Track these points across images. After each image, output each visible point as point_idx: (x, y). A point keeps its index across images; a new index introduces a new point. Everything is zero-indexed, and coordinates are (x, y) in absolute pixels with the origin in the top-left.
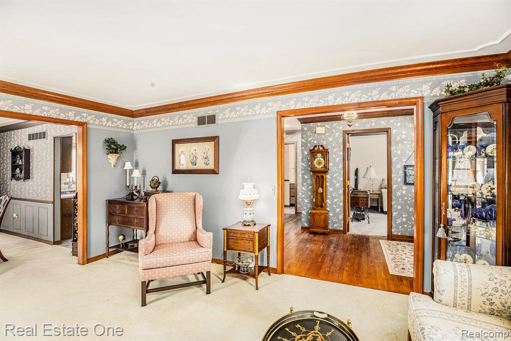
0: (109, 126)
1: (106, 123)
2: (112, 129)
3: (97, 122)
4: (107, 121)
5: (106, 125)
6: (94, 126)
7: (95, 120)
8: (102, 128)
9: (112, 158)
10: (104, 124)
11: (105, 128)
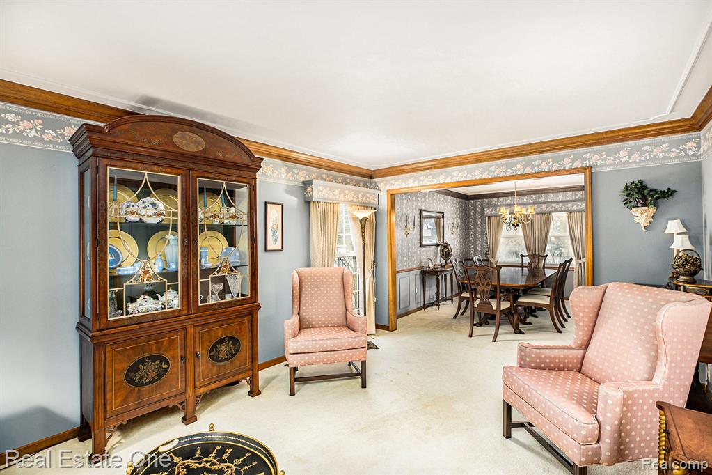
0: (635, 162)
1: (628, 157)
2: (642, 165)
3: (610, 159)
4: (630, 155)
5: (627, 162)
6: (604, 169)
7: (605, 159)
8: (619, 168)
9: (641, 215)
10: (623, 161)
11: (626, 167)
